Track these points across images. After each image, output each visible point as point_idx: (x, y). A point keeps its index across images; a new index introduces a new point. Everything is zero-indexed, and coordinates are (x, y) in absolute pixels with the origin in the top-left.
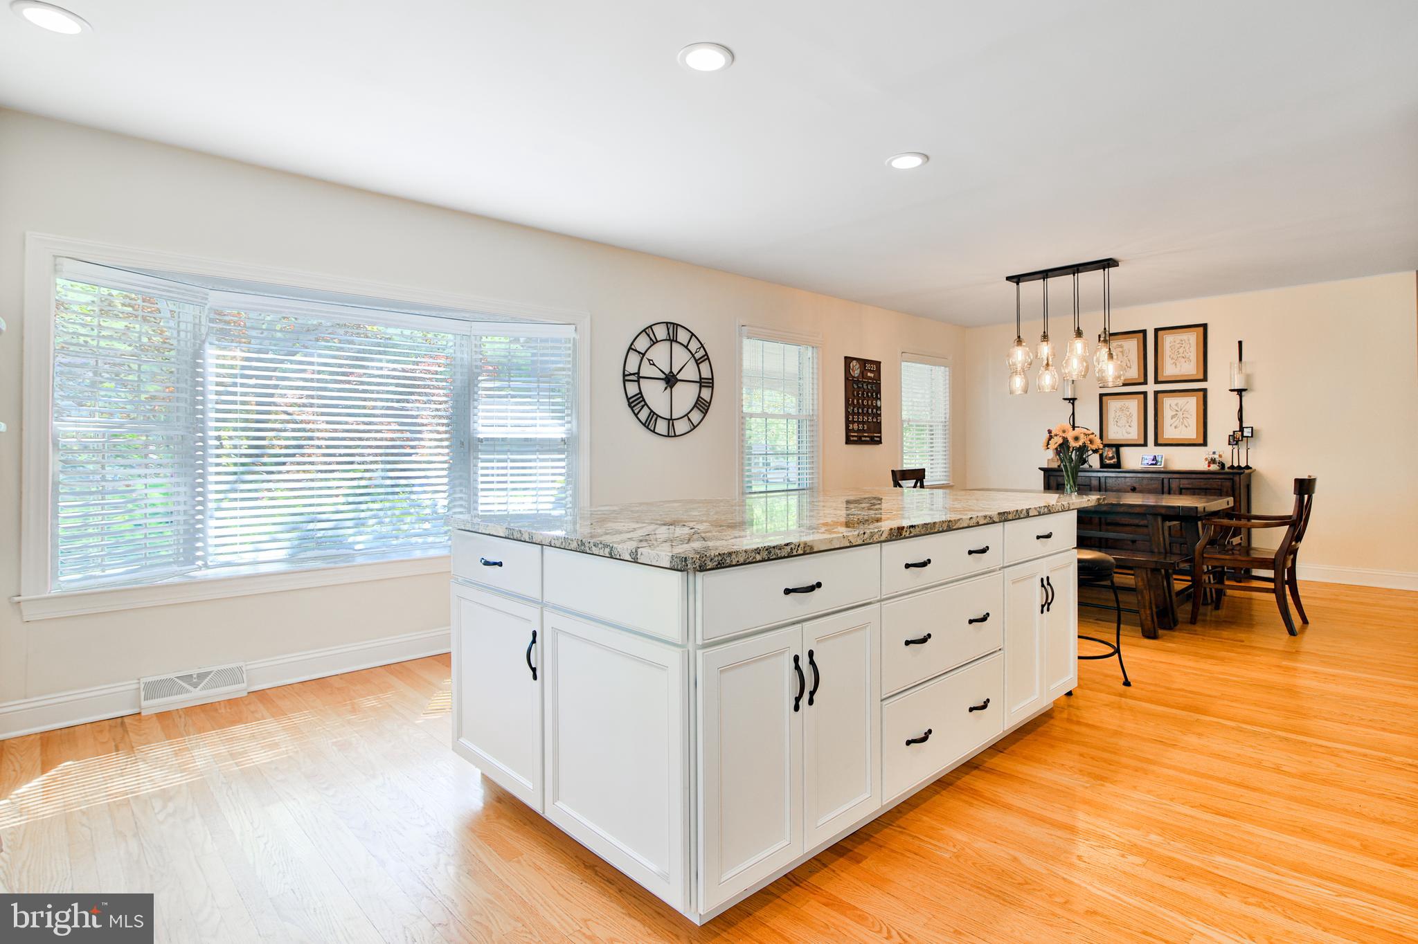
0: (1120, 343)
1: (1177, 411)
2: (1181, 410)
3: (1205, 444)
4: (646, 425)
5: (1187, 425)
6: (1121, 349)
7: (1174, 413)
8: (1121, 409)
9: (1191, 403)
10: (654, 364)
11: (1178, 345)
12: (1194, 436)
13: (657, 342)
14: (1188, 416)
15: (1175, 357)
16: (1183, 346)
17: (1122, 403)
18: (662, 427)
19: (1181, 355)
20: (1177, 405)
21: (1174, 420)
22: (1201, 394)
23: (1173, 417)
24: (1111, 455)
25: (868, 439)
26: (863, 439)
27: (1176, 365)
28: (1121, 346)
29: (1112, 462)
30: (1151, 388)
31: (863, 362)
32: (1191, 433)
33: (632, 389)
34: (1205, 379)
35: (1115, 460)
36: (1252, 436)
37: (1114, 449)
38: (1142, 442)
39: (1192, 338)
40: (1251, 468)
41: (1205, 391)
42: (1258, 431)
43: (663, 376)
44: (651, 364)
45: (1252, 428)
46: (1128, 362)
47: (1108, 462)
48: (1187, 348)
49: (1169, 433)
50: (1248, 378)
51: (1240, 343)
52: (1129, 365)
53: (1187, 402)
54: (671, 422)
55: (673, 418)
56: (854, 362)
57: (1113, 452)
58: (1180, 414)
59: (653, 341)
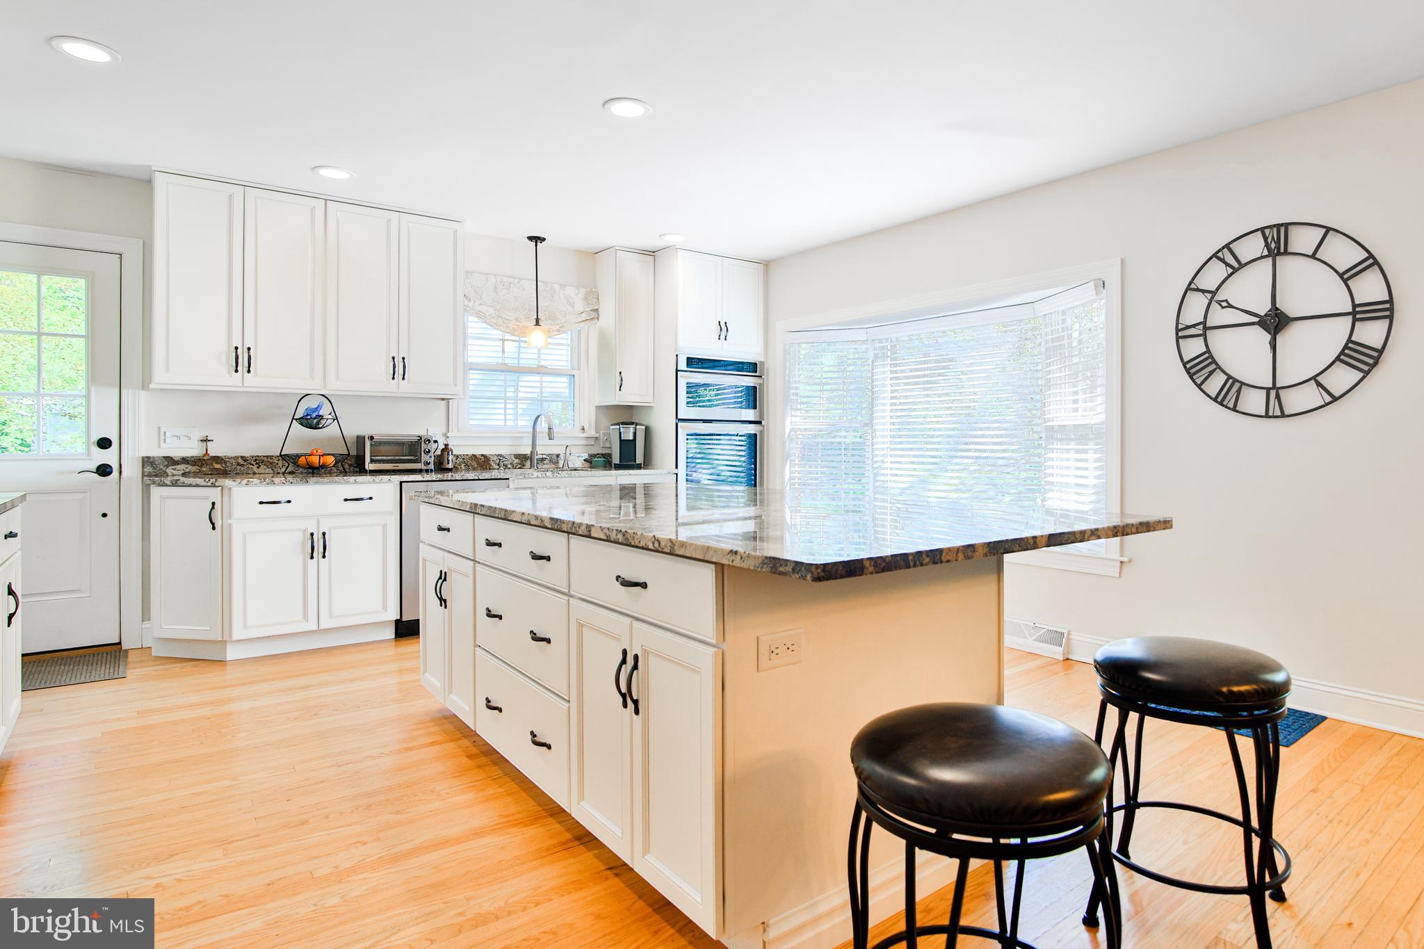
4: (1219, 400)
10: (1230, 306)
13: (1242, 266)
18: (1254, 401)
33: (1194, 348)
43: (1256, 320)
44: (1223, 307)
54: (1273, 393)
55: (1278, 385)
59: (1231, 266)
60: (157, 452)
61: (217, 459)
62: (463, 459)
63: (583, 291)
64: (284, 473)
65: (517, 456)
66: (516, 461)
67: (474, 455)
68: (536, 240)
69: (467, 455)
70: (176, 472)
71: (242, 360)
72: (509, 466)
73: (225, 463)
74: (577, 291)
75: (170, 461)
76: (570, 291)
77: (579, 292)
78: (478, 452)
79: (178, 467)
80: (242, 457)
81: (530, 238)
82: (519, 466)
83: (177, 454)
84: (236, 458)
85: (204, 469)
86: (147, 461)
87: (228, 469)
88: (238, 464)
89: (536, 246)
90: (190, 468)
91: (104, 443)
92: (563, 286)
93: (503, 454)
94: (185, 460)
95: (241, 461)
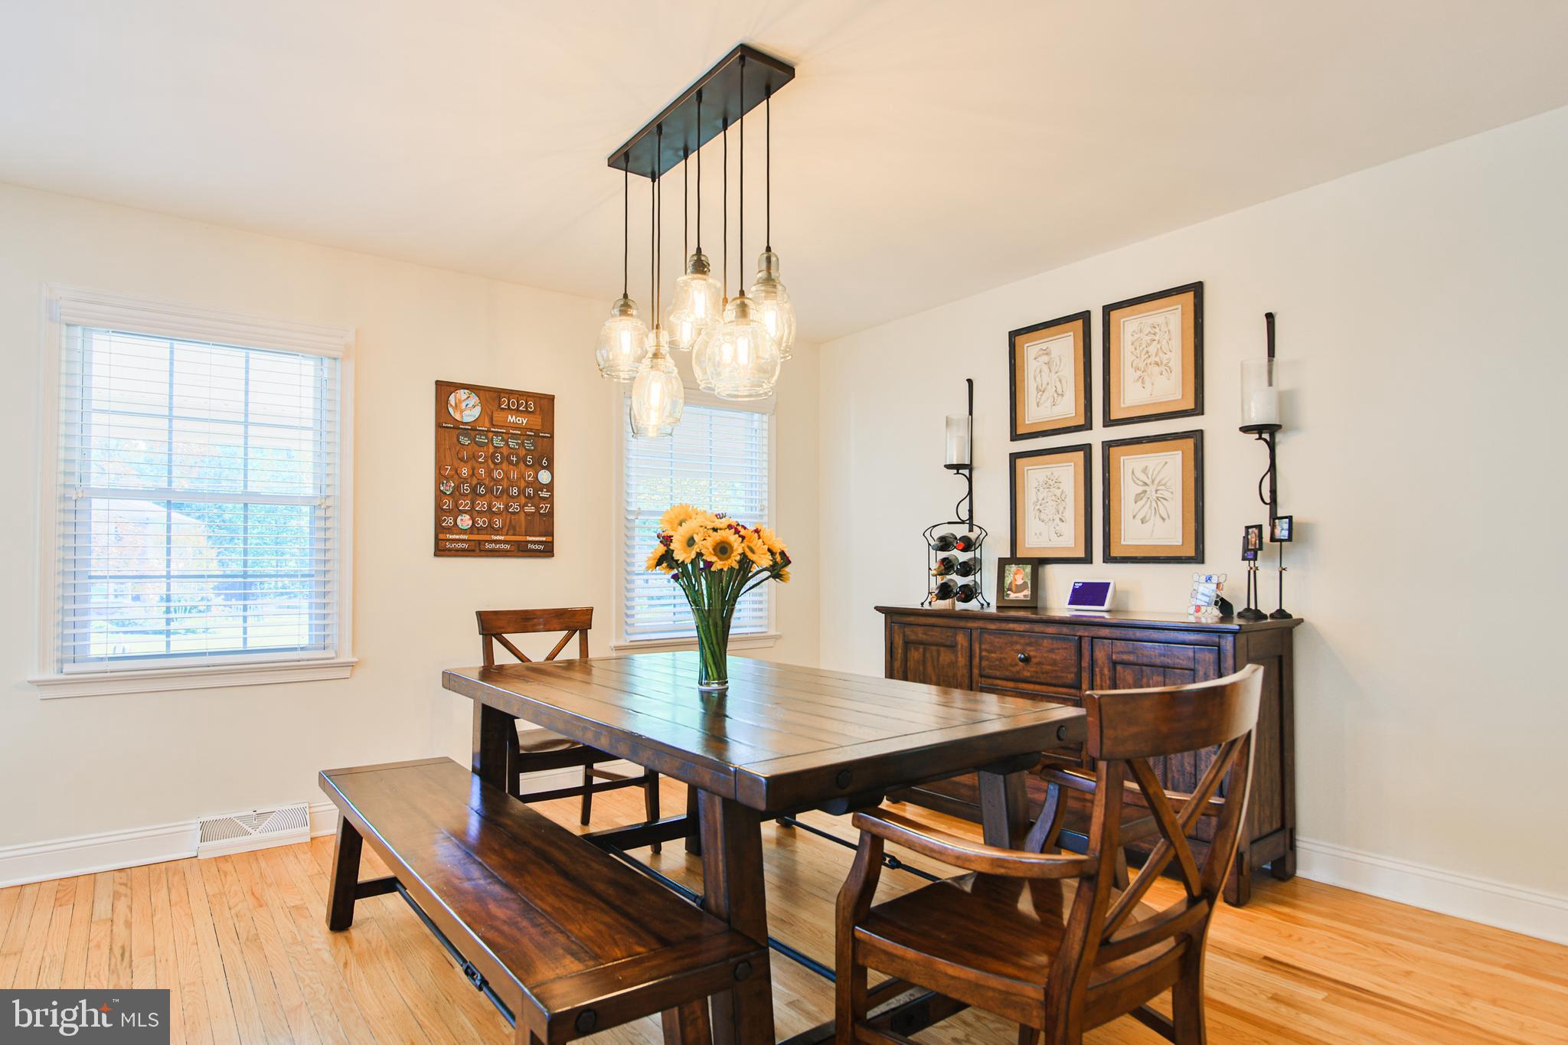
0: (1044, 346)
1: (1146, 484)
2: (1153, 482)
3: (1199, 558)
5: (1165, 516)
6: (1045, 358)
7: (1140, 489)
8: (1048, 486)
9: (1171, 464)
11: (1148, 338)
12: (1178, 540)
14: (1166, 495)
15: (1142, 365)
16: (1157, 338)
17: (1048, 472)
19: (1153, 359)
20: (1145, 471)
21: (1140, 503)
22: (1190, 443)
23: (1138, 497)
24: (1020, 582)
25: (508, 547)
26: (488, 546)
27: (1143, 382)
28: (1046, 352)
29: (1020, 596)
30: (1097, 436)
31: (492, 397)
32: (1171, 534)
34: (1198, 409)
35: (1027, 592)
36: (1290, 539)
37: (1028, 568)
38: (1082, 555)
39: (1173, 317)
40: (1290, 616)
41: (1198, 436)
42: (1306, 526)
45: (1290, 518)
46: (1058, 384)
47: (1013, 596)
48: (1164, 342)
49: (1132, 534)
50: (1285, 400)
51: (1270, 317)
52: (1060, 392)
53: (1166, 463)
56: (462, 394)
57: (1026, 575)
58: (1151, 490)
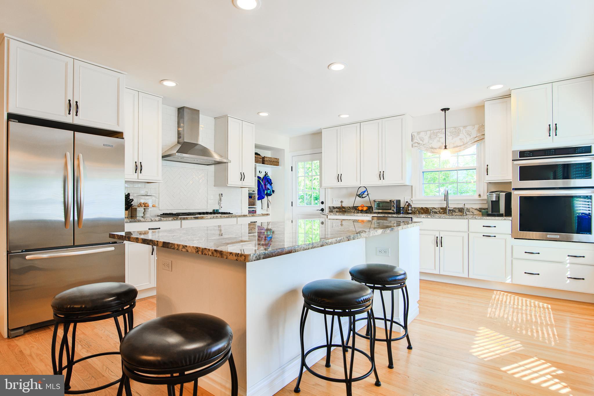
60: (331, 205)
61: (344, 207)
62: (417, 209)
63: (477, 127)
64: (354, 212)
65: (441, 208)
66: (441, 210)
67: (422, 208)
68: (445, 110)
69: (419, 207)
70: (335, 211)
71: (339, 178)
72: (438, 213)
73: (345, 208)
74: (473, 127)
75: (334, 208)
76: (469, 128)
77: (474, 128)
78: (424, 206)
79: (335, 209)
80: (349, 207)
81: (442, 110)
82: (443, 213)
83: (335, 206)
84: (348, 207)
85: (341, 210)
86: (330, 208)
87: (346, 210)
88: (348, 209)
89: (445, 113)
90: (338, 210)
91: (322, 203)
92: (465, 127)
93: (435, 207)
94: (337, 208)
95: (349, 208)
